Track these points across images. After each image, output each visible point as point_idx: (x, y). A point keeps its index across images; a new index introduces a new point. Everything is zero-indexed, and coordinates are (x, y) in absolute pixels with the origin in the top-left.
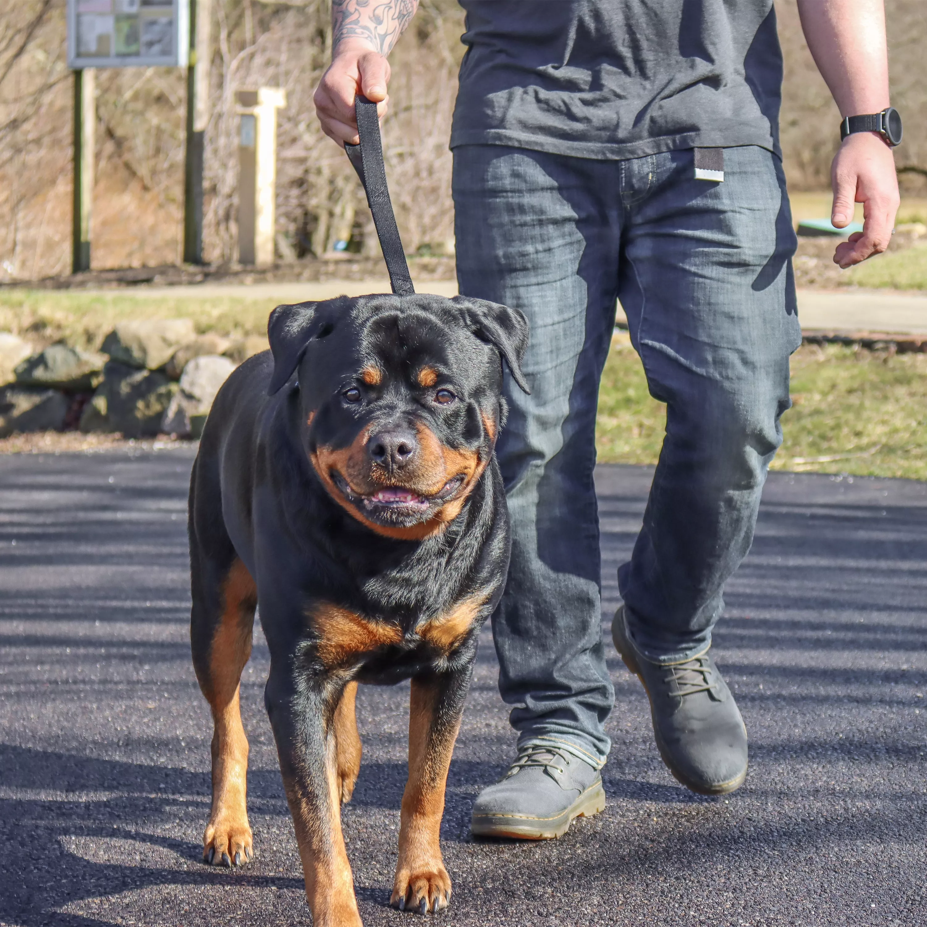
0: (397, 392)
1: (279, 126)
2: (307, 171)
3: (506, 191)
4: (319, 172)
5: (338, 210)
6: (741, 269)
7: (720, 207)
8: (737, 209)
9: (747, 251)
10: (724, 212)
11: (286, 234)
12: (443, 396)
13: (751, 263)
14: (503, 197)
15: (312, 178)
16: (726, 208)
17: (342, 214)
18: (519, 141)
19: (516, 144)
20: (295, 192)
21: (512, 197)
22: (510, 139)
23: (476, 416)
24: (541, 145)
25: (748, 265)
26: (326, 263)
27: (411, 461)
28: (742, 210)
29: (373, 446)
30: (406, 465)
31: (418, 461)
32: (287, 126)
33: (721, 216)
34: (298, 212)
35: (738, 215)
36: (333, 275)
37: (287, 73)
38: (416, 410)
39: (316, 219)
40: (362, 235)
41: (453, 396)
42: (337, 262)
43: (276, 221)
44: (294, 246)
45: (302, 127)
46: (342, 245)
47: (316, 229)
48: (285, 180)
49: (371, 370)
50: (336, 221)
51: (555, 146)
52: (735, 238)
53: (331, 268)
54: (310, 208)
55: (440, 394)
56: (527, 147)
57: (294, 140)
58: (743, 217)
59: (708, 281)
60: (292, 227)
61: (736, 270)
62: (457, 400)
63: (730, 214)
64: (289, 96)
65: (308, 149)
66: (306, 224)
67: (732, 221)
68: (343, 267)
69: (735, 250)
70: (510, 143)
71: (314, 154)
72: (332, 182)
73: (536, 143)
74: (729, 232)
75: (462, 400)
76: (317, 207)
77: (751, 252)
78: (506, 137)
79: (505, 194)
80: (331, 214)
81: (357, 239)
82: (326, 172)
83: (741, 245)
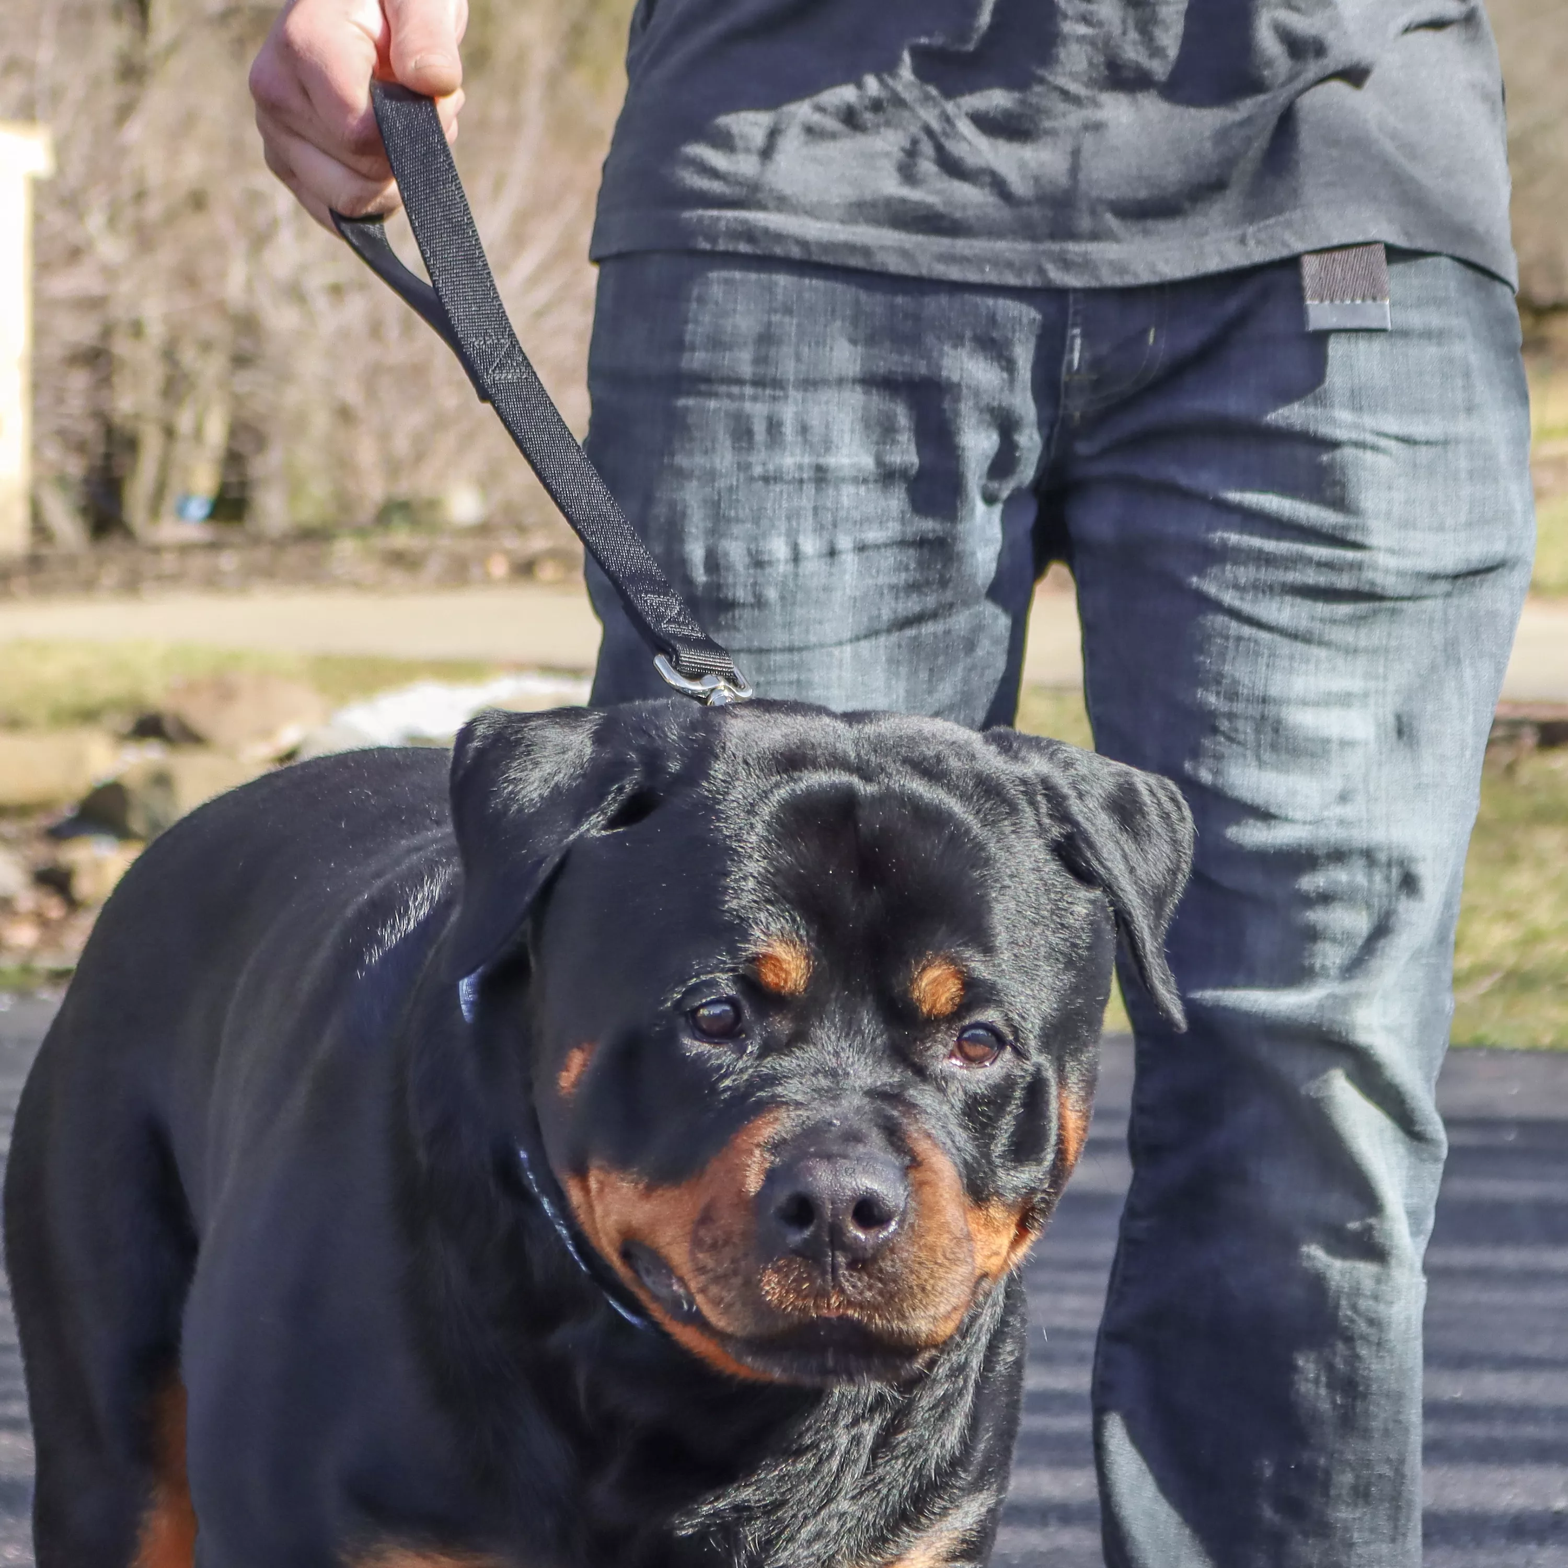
0: (850, 1028)
1: (38, 218)
2: (107, 332)
3: (740, 382)
4: (137, 329)
5: (185, 421)
6: (1363, 607)
7: (1326, 430)
8: (1370, 438)
9: (1383, 559)
10: (1334, 445)
11: (62, 481)
12: (975, 1040)
13: (1390, 592)
14: (730, 396)
15: (122, 347)
16: (1340, 434)
17: (198, 434)
18: (803, 244)
19: (796, 252)
20: (79, 380)
21: (755, 399)
22: (779, 237)
23: (1047, 1103)
24: (866, 251)
25: (1381, 598)
26: (156, 550)
27: (888, 1247)
28: (1383, 442)
29: (782, 1196)
30: (874, 1259)
31: (909, 1251)
32: (57, 219)
33: (1325, 458)
34: (89, 429)
35: (1369, 456)
36: (173, 580)
37: (56, 95)
38: (903, 1086)
39: (132, 444)
40: (244, 485)
41: (1000, 1041)
42: (185, 549)
43: (36, 449)
44: (84, 511)
45: (95, 221)
46: (198, 509)
47: (133, 469)
48: (55, 351)
49: (781, 951)
50: (181, 449)
51: (904, 253)
52: (1352, 521)
53: (169, 562)
54: (117, 420)
55: (966, 1035)
56: (825, 259)
57: (75, 254)
58: (1382, 461)
59: (1264, 636)
60: (75, 467)
61: (1344, 609)
62: (1008, 1054)
63: (1348, 453)
64: (60, 149)
65: (110, 273)
66: (108, 456)
67: (1350, 472)
68: (198, 562)
69: (1350, 555)
70: (778, 250)
71: (125, 287)
72: (169, 354)
73: (851, 248)
74: (1340, 504)
75: (1020, 1054)
76: (137, 416)
77: (1392, 562)
78: (766, 231)
79: (735, 390)
80: (169, 433)
81: (233, 494)
82: (156, 331)
83: (1368, 541)
